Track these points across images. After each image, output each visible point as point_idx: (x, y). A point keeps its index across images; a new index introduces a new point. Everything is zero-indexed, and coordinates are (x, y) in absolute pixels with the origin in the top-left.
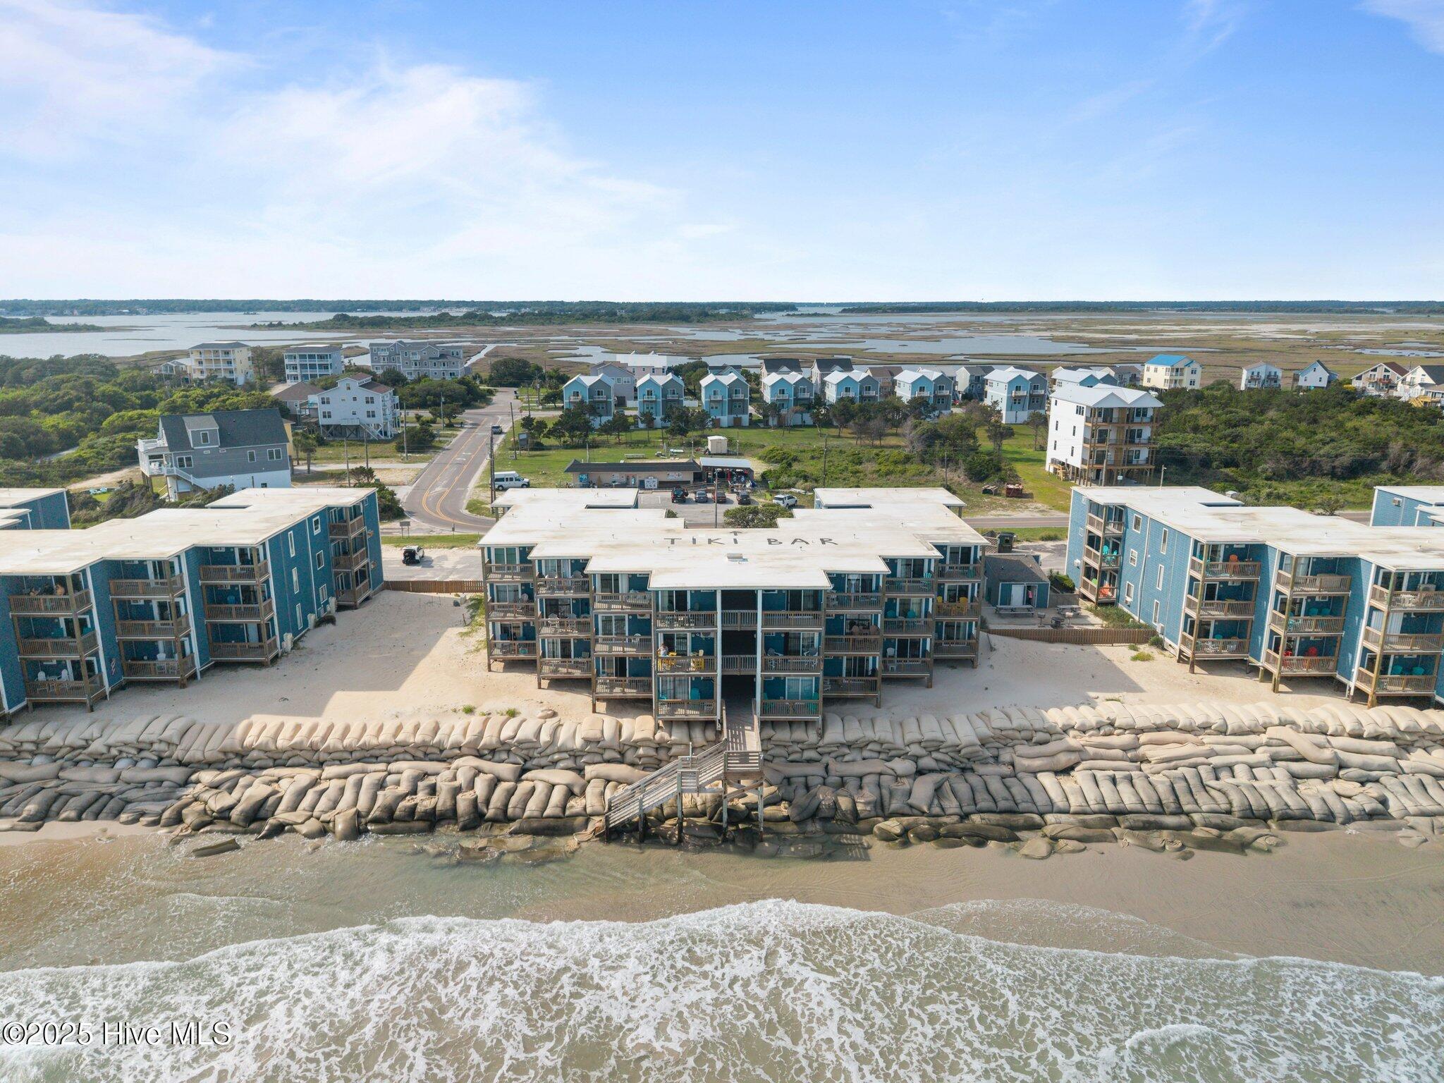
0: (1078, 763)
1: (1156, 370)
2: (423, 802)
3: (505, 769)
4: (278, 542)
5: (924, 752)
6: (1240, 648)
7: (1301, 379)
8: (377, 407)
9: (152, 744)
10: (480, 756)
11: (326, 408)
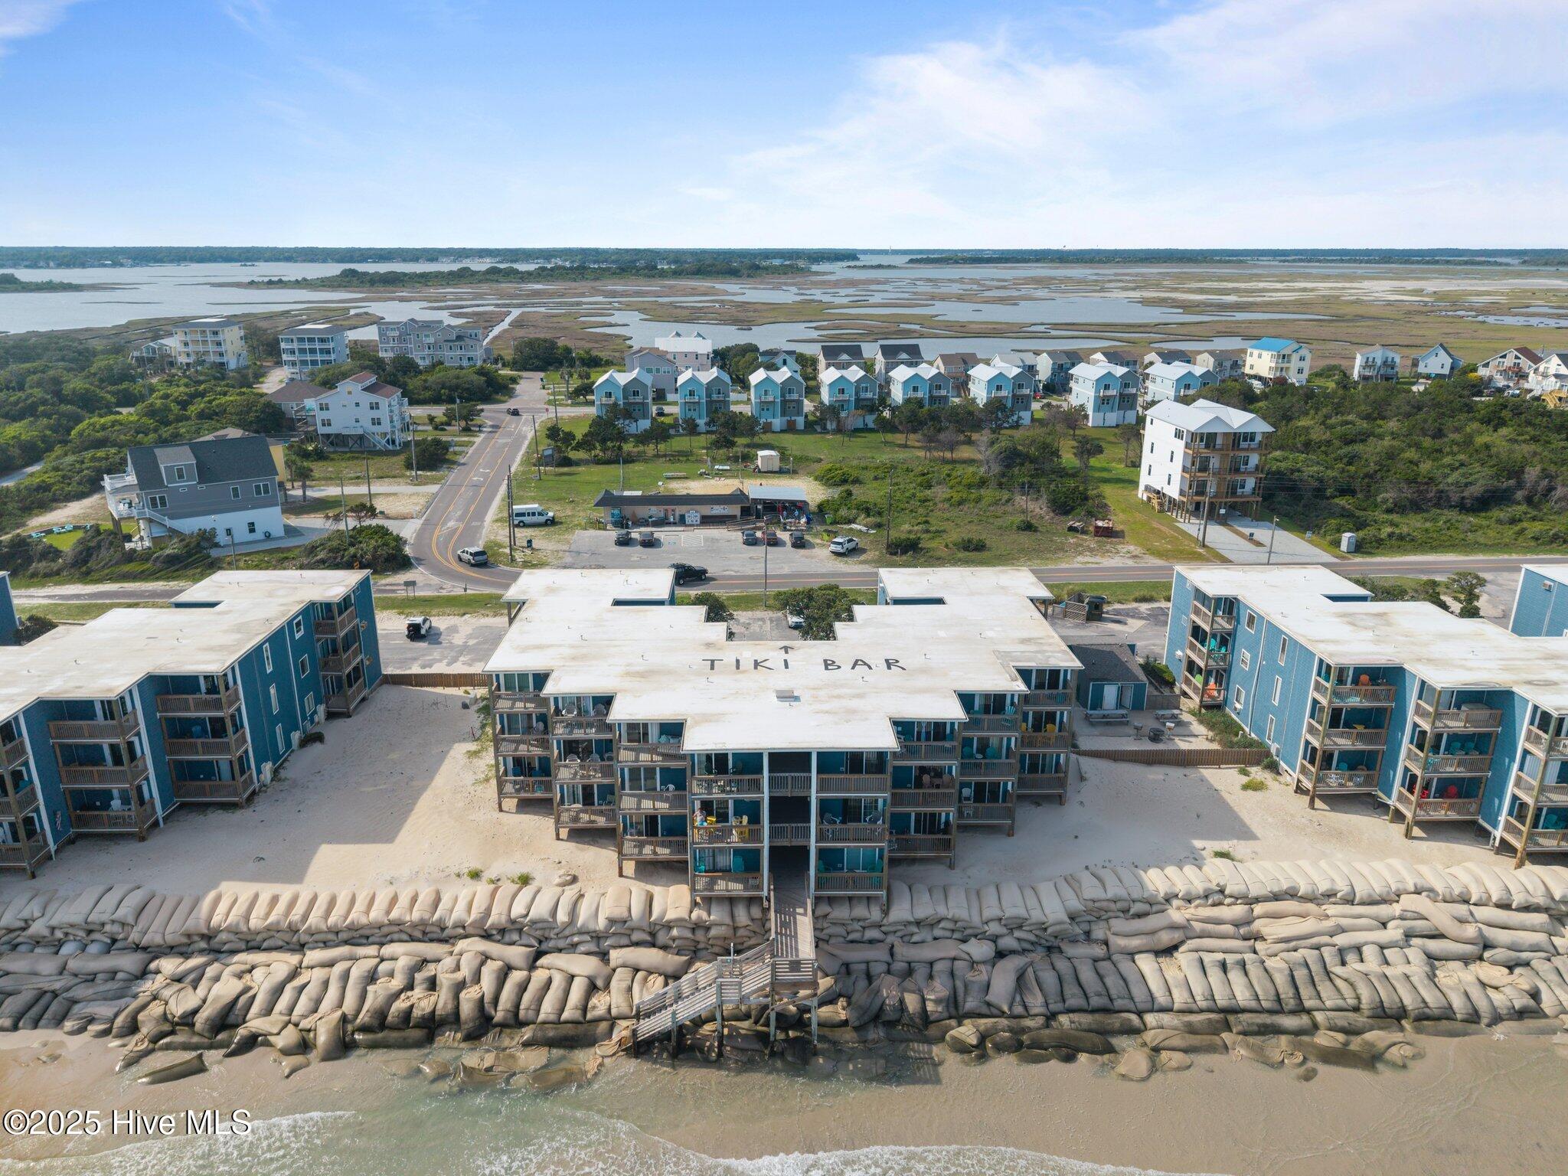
0: (1182, 942)
1: (1260, 356)
2: (422, 1002)
3: (517, 954)
4: (250, 662)
5: (1004, 931)
6: (1368, 781)
7: (1421, 365)
8: (383, 413)
9: (103, 925)
10: (487, 936)
11: (325, 415)
